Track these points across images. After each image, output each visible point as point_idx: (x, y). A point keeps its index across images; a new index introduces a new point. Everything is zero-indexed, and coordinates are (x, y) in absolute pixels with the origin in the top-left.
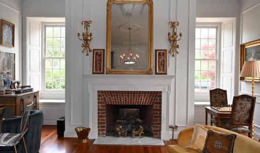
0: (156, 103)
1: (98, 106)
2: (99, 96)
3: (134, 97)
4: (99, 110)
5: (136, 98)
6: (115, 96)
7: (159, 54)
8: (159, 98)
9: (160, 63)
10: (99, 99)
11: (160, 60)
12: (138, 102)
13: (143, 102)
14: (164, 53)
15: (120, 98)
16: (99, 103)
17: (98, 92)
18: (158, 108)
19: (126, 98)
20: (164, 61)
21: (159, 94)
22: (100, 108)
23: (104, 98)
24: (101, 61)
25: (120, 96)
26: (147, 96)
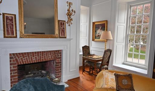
0: (58, 58)
1: (11, 68)
2: (11, 58)
3: (43, 56)
4: (11, 71)
5: (44, 56)
6: (26, 56)
7: (61, 23)
8: (60, 55)
9: (62, 30)
10: (10, 61)
11: (62, 28)
12: (46, 59)
13: (50, 58)
14: (64, 23)
15: (31, 58)
16: (11, 64)
17: (10, 54)
18: (60, 61)
19: (36, 58)
20: (64, 28)
21: (60, 52)
22: (12, 69)
23: (16, 59)
24: (13, 25)
25: (31, 56)
26: (52, 54)
